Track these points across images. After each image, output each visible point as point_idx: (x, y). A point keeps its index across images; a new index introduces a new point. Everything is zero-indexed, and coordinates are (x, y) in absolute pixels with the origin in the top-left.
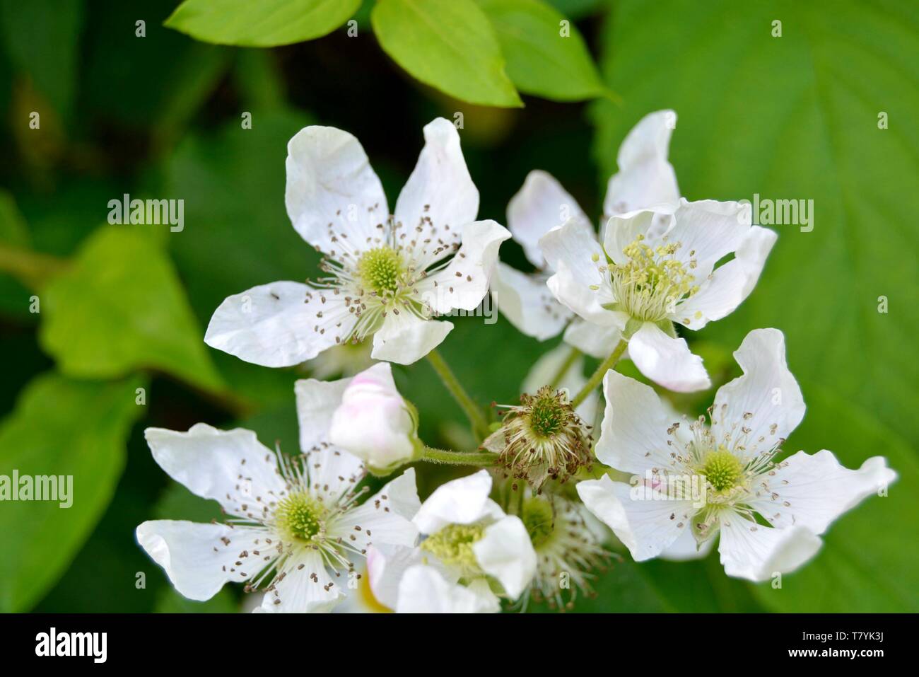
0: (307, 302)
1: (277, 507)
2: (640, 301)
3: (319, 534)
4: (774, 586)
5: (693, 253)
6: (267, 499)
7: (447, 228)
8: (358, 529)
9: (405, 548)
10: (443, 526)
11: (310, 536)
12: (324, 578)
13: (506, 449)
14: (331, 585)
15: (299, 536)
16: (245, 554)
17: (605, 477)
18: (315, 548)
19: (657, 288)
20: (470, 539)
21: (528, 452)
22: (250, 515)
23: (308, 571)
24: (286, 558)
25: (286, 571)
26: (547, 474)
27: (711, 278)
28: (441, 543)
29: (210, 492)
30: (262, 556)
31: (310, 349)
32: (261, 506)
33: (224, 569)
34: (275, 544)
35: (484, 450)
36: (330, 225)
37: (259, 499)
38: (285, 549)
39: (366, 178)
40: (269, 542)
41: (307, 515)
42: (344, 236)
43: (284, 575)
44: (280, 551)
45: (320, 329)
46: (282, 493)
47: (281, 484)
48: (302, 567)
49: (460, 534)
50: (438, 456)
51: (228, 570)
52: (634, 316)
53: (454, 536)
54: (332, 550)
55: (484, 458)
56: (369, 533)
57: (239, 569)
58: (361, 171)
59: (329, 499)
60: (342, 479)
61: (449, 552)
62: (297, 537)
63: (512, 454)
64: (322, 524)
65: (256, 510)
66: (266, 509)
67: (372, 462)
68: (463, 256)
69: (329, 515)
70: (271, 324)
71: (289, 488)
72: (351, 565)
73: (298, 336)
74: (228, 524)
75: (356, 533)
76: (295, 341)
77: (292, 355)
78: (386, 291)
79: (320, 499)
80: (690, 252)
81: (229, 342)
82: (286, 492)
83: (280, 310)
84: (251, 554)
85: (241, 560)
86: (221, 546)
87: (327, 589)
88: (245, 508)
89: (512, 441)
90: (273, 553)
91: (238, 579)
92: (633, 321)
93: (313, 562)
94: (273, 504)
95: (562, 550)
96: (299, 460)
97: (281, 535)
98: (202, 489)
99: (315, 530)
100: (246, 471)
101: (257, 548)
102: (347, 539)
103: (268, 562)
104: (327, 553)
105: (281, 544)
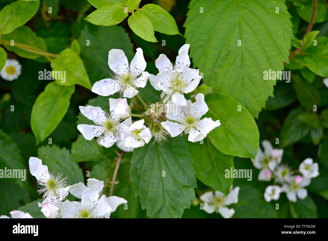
0: (112, 83)
1: (104, 123)
2: (175, 88)
3: (113, 128)
4: (201, 143)
5: (187, 78)
6: (103, 121)
7: (140, 70)
8: (120, 128)
9: (128, 133)
10: (135, 129)
11: (111, 129)
12: (113, 137)
13: (149, 114)
14: (114, 138)
15: (109, 128)
16: (98, 132)
17: (168, 121)
18: (112, 131)
19: (179, 86)
20: (140, 132)
21: (153, 115)
22: (99, 124)
23: (110, 136)
24: (106, 133)
25: (106, 135)
26: (157, 119)
27: (191, 83)
28: (134, 133)
29: (91, 119)
30: (101, 132)
31: (112, 92)
32: (101, 122)
33: (94, 134)
34: (104, 130)
35: (145, 114)
36: (117, 67)
37: (101, 121)
38: (106, 131)
39: (124, 58)
40: (103, 129)
41: (110, 125)
42: (119, 70)
43: (105, 136)
44: (105, 131)
45: (114, 89)
46: (106, 120)
47: (106, 118)
48: (109, 135)
49: (138, 131)
50: (136, 115)
51: (95, 134)
52: (174, 90)
53: (137, 131)
54: (115, 131)
55: (145, 115)
56: (122, 129)
57: (97, 134)
58: (123, 56)
59: (115, 122)
60: (117, 118)
61: (136, 134)
62: (108, 128)
63: (150, 115)
64: (113, 126)
65: (100, 123)
66: (102, 123)
67: (122, 117)
68: (142, 76)
69: (115, 125)
70: (104, 87)
71: (107, 119)
72: (119, 135)
73: (110, 90)
74: (95, 125)
75: (120, 129)
76: (109, 91)
77: (108, 94)
78: (127, 82)
79: (113, 121)
80: (186, 78)
81: (96, 91)
82: (107, 120)
83: (106, 84)
84: (99, 132)
85: (97, 133)
86: (93, 129)
87: (114, 139)
88: (98, 122)
89: (150, 113)
90: (103, 132)
91: (96, 136)
92: (174, 91)
93: (111, 134)
94: (104, 122)
95: (162, 133)
96: (109, 114)
97: (105, 128)
98: (90, 118)
99: (112, 128)
100: (99, 115)
101: (100, 130)
102: (118, 130)
103: (102, 133)
104: (114, 132)
105: (105, 130)
